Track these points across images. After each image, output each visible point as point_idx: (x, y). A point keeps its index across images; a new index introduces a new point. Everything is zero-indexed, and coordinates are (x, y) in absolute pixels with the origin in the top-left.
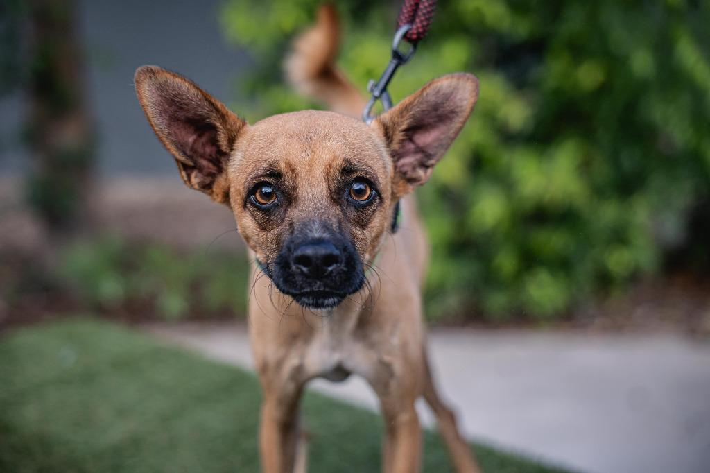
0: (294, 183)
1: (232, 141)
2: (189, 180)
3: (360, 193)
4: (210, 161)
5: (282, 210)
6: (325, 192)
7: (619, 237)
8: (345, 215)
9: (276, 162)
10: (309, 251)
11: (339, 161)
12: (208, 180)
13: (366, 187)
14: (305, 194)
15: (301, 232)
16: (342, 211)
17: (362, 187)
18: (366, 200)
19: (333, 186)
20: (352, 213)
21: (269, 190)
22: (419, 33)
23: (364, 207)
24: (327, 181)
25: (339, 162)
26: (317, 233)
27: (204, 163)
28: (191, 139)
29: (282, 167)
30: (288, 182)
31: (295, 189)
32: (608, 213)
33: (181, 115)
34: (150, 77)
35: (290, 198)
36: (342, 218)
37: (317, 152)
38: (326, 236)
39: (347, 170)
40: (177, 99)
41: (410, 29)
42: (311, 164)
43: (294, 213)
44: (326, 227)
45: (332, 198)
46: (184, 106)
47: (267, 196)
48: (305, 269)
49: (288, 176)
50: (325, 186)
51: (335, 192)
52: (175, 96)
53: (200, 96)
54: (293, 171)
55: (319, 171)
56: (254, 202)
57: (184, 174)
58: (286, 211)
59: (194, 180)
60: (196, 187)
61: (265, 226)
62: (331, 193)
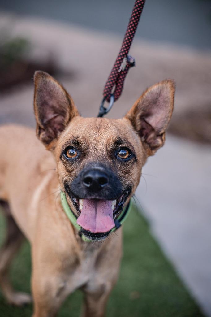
0: (88, 147)
1: (70, 120)
2: (39, 134)
4: (54, 131)
6: (104, 152)
9: (78, 137)
11: (114, 138)
12: (48, 139)
13: (126, 153)
14: (93, 152)
15: (88, 167)
16: (113, 161)
18: (127, 158)
19: (109, 149)
24: (106, 147)
26: (97, 167)
27: (50, 131)
28: (50, 117)
30: (84, 145)
31: (87, 150)
34: (43, 77)
35: (84, 154)
37: (102, 134)
38: (101, 169)
39: (118, 142)
43: (85, 161)
44: (102, 165)
47: (72, 154)
48: (88, 186)
50: (105, 149)
51: (110, 152)
54: (87, 141)
56: (65, 157)
57: (38, 131)
58: (81, 160)
59: (41, 136)
60: (41, 139)
61: (68, 168)
62: (108, 152)
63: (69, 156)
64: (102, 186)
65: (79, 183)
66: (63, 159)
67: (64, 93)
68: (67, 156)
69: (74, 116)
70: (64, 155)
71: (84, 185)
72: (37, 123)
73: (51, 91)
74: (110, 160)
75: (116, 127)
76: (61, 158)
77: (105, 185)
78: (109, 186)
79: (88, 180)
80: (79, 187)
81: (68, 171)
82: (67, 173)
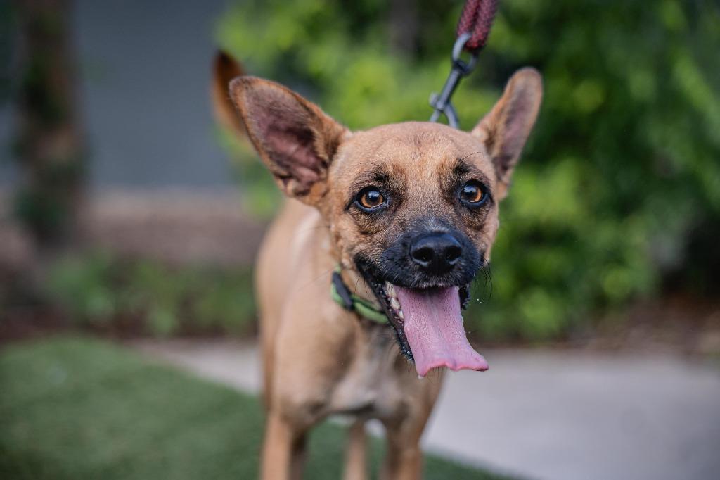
0: (405, 184)
2: (286, 189)
3: (471, 196)
5: (391, 211)
6: (437, 192)
7: (616, 258)
8: (459, 215)
9: (384, 165)
10: (430, 244)
11: (453, 160)
12: (302, 188)
13: (477, 190)
14: (415, 193)
15: (417, 227)
16: (455, 210)
17: (474, 190)
18: (479, 201)
19: (446, 186)
20: (466, 215)
21: (376, 195)
22: (479, 41)
23: (478, 208)
24: (440, 181)
25: (452, 162)
26: (434, 227)
29: (390, 169)
30: (397, 183)
31: (405, 189)
32: (604, 235)
33: (282, 124)
34: (247, 88)
35: (398, 198)
37: (428, 153)
38: (443, 229)
39: (460, 169)
40: (275, 108)
41: (471, 39)
42: (421, 166)
43: (405, 213)
44: (442, 222)
45: (444, 198)
46: (282, 114)
47: (374, 200)
48: (425, 264)
49: (397, 177)
50: (437, 185)
51: (448, 191)
52: (272, 104)
53: (295, 101)
54: (402, 172)
55: (430, 171)
56: (359, 205)
58: (395, 211)
61: (367, 229)
62: (443, 192)
63: (366, 204)
64: (452, 263)
66: (353, 210)
68: (362, 205)
70: (357, 202)
71: (416, 264)
74: (450, 210)
75: (453, 141)
76: (347, 208)
77: (456, 261)
78: (462, 262)
79: (423, 254)
80: (404, 265)
81: (365, 233)
82: (362, 238)
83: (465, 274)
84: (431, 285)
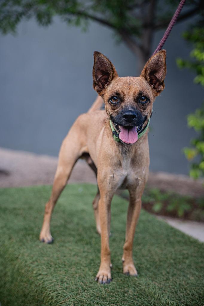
0: (124, 96)
1: (113, 79)
2: (95, 87)
3: (143, 100)
4: (102, 84)
9: (119, 90)
10: (127, 114)
12: (100, 89)
14: (127, 99)
16: (138, 104)
17: (144, 98)
18: (145, 102)
20: (141, 105)
21: (115, 98)
24: (134, 96)
25: (138, 92)
26: (130, 109)
27: (100, 84)
28: (100, 76)
29: (120, 92)
31: (124, 98)
33: (101, 69)
35: (122, 100)
36: (137, 106)
38: (132, 110)
39: (140, 94)
43: (123, 105)
44: (133, 108)
45: (135, 101)
48: (126, 119)
49: (122, 95)
50: (133, 98)
51: (136, 99)
54: (123, 93)
55: (131, 94)
57: (94, 85)
58: (121, 104)
59: (96, 88)
60: (96, 90)
61: (113, 108)
62: (135, 99)
63: (113, 101)
64: (133, 119)
65: (121, 118)
66: (110, 102)
67: (109, 63)
69: (115, 77)
70: (111, 100)
71: (124, 119)
72: (94, 80)
73: (102, 62)
74: (136, 104)
76: (108, 102)
77: (134, 119)
78: (136, 119)
79: (126, 116)
80: (121, 120)
81: (113, 109)
82: (112, 110)
83: (137, 123)
84: (128, 125)
